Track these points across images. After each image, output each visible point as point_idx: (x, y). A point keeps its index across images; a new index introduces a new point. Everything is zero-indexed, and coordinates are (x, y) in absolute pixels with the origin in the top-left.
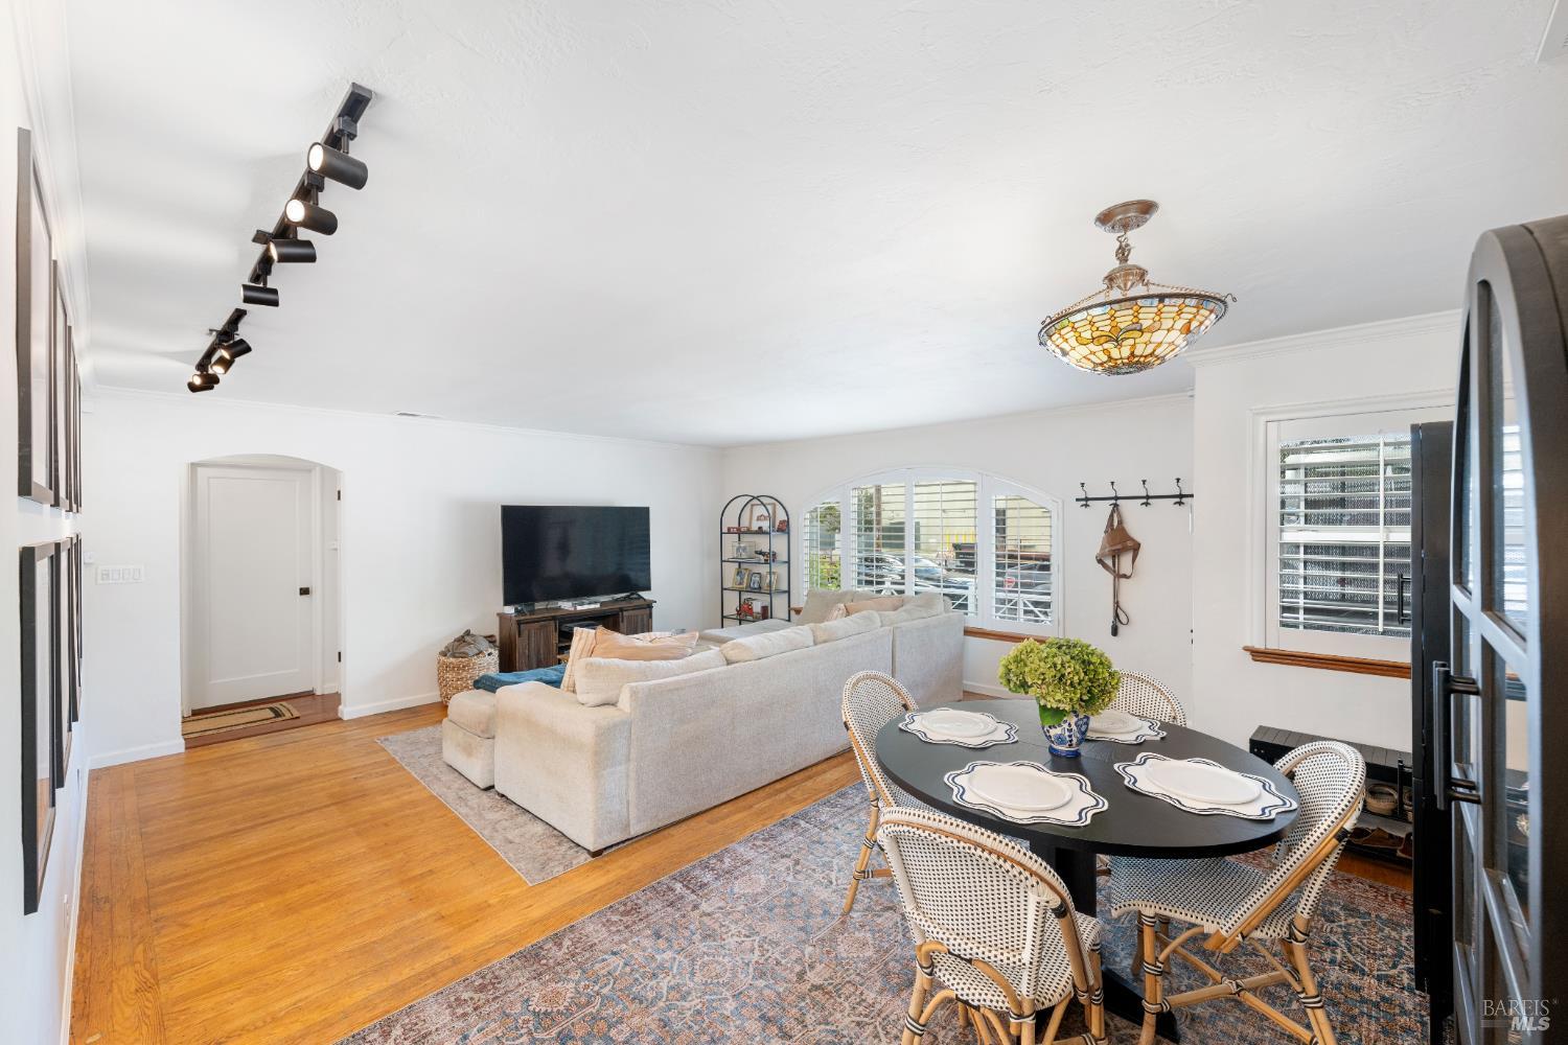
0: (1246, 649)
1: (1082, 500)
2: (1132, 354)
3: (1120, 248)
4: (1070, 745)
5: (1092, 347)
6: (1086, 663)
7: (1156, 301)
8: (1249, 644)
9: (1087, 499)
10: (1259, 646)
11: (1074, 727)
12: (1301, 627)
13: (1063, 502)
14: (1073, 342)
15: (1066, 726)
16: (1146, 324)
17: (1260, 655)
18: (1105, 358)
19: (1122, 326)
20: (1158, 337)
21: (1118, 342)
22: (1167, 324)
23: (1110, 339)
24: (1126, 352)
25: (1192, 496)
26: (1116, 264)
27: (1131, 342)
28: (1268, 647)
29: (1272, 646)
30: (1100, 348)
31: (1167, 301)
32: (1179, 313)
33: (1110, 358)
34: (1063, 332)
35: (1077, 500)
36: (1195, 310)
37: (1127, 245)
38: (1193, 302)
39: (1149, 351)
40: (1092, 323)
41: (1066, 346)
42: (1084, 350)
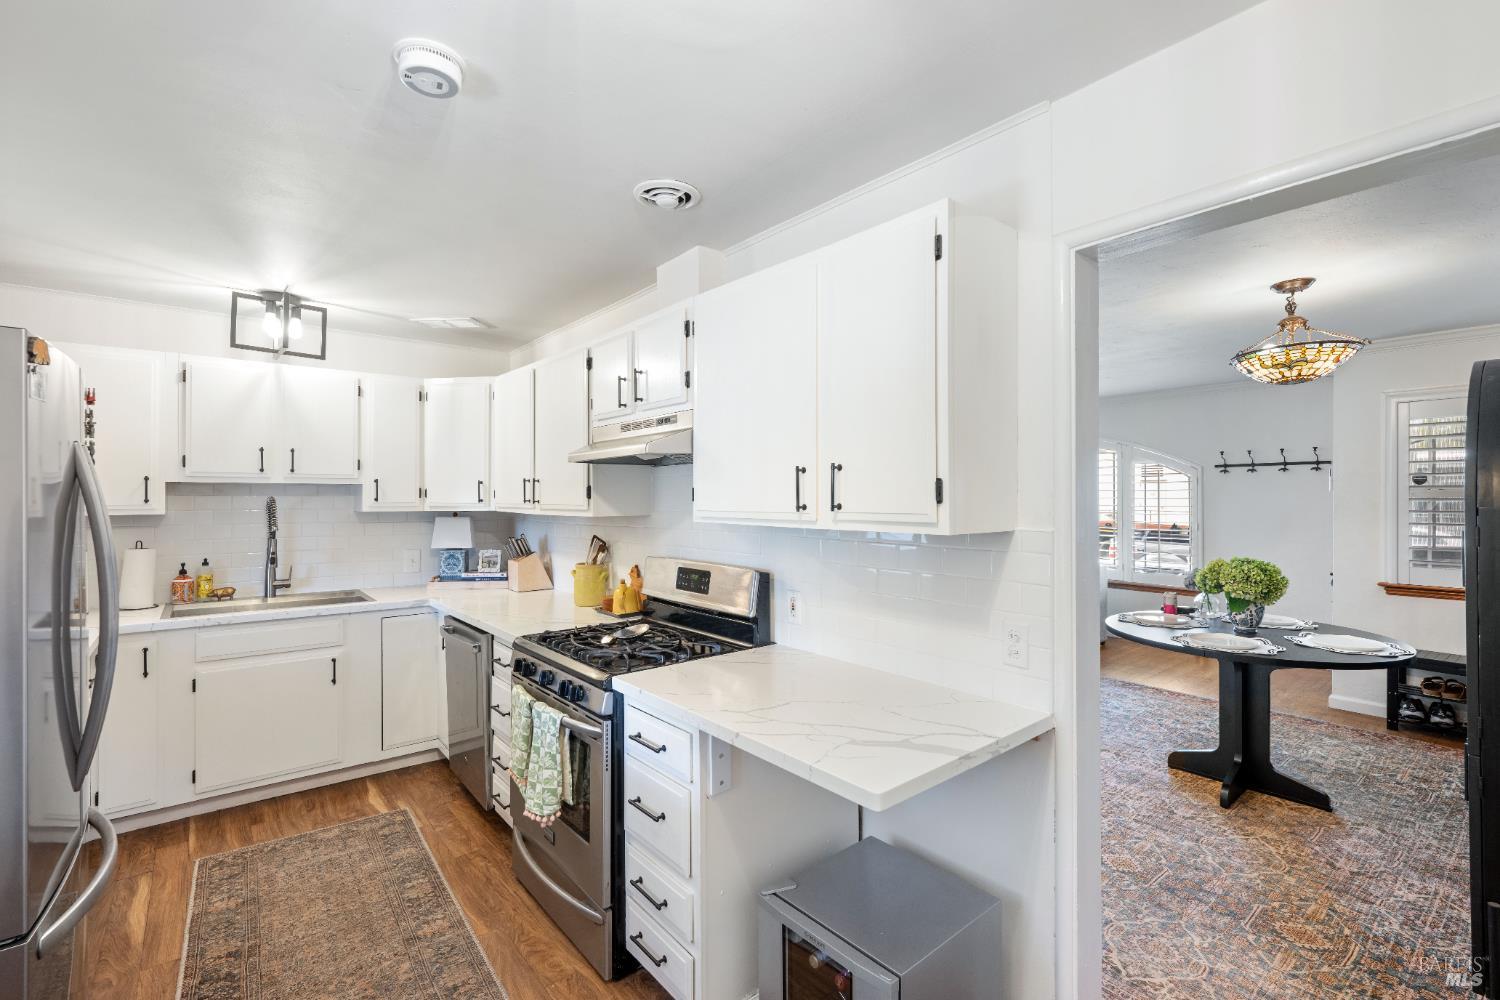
0: (1380, 584)
1: (1221, 466)
2: (1300, 374)
3: (1288, 304)
4: (1251, 626)
5: (1271, 370)
6: (1264, 571)
7: (1317, 345)
8: (1383, 580)
9: (1226, 466)
10: (1391, 581)
11: (1253, 613)
12: (1430, 566)
13: (1203, 468)
14: (1258, 366)
15: (1248, 613)
16: (1309, 358)
17: (1392, 589)
18: (1280, 376)
19: (1294, 359)
20: (1316, 365)
21: (1290, 368)
22: (1324, 357)
23: (1284, 366)
24: (1295, 373)
25: (1329, 462)
26: (1286, 315)
27: (1299, 368)
28: (1400, 582)
29: (1404, 581)
30: (1277, 371)
31: (1324, 345)
32: (1333, 351)
33: (1283, 376)
34: (1251, 360)
35: (1216, 466)
36: (1342, 349)
37: (1294, 303)
38: (1342, 344)
39: (1312, 371)
40: (1273, 357)
41: (1251, 368)
42: (1265, 371)
